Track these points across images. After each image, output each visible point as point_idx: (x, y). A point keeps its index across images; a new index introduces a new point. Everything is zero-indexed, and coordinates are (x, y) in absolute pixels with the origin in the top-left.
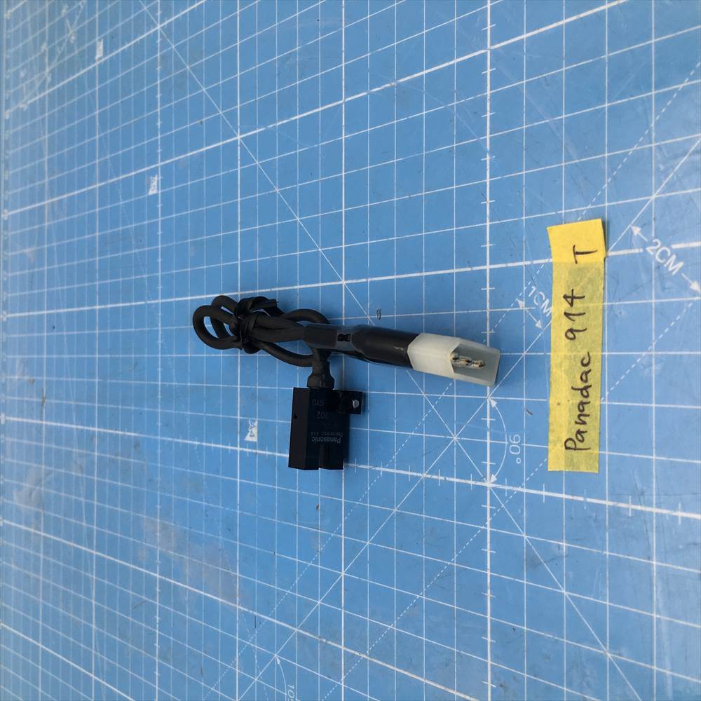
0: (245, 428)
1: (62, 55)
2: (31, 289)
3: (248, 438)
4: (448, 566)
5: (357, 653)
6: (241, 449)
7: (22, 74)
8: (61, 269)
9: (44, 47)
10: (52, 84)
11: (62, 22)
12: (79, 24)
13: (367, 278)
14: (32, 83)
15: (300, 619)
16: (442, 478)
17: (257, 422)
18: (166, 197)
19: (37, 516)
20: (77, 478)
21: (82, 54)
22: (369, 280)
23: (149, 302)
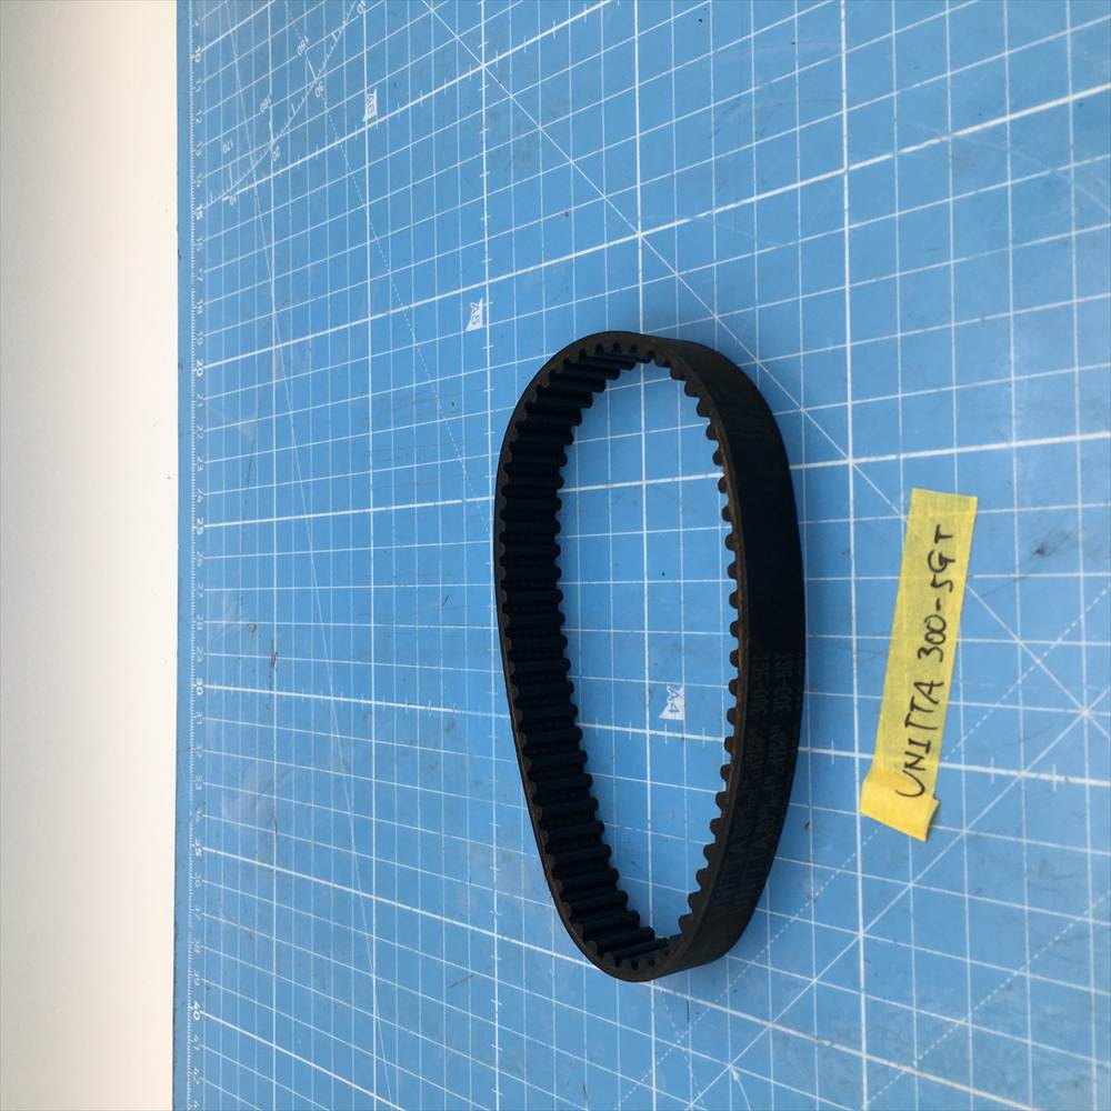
0: (660, 699)
1: (301, 116)
2: (248, 482)
3: (666, 714)
4: (1077, 923)
5: (892, 1065)
6: (654, 732)
7: (226, 149)
8: (303, 452)
9: (266, 104)
10: (282, 162)
11: (298, 65)
12: (330, 66)
13: (898, 453)
14: (245, 164)
15: (778, 1006)
16: (1061, 779)
17: (683, 689)
18: (499, 335)
19: (265, 839)
20: (339, 780)
21: (337, 113)
22: (903, 456)
23: (469, 500)
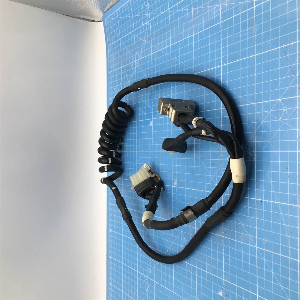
6: (173, 186)
7: (115, 89)
11: (126, 78)
12: (131, 80)
17: (176, 180)
18: (154, 127)
22: (200, 151)
